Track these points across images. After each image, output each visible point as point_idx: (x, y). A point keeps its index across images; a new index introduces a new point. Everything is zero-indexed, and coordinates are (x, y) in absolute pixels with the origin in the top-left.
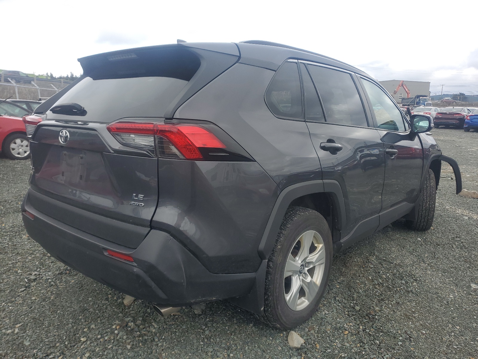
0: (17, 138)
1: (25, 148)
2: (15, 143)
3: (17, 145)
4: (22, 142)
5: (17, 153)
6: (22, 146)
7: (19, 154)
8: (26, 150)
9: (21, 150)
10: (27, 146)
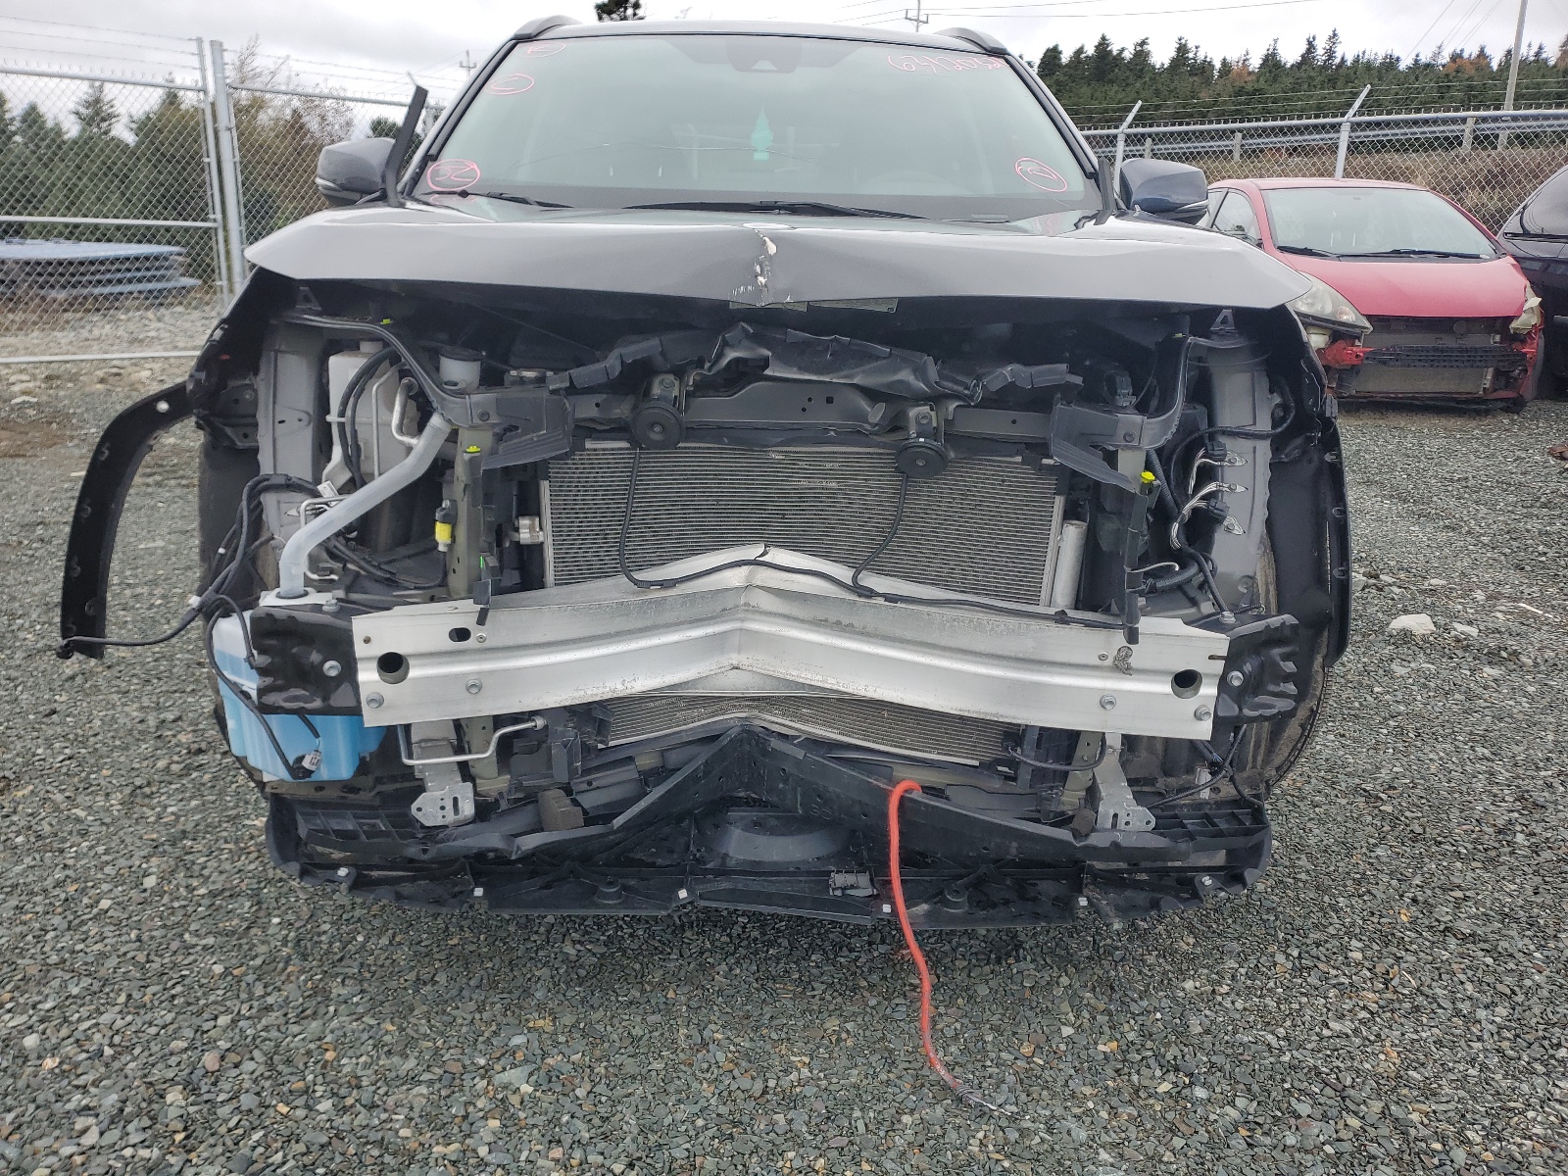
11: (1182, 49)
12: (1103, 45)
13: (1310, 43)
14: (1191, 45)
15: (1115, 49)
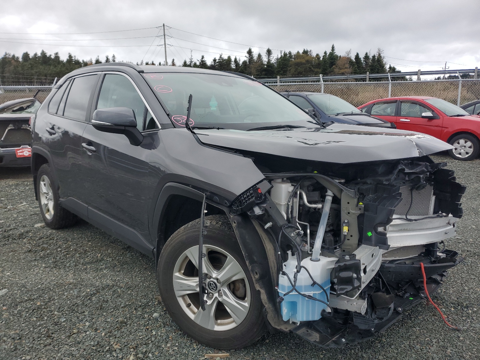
0: (461, 138)
1: (468, 150)
2: (459, 143)
3: (460, 145)
4: (466, 142)
5: (458, 152)
6: (465, 147)
7: (460, 154)
8: (468, 152)
9: (462, 151)
10: (470, 147)
11: (70, 56)
12: (43, 54)
13: (107, 58)
14: (73, 55)
15: (48, 55)
